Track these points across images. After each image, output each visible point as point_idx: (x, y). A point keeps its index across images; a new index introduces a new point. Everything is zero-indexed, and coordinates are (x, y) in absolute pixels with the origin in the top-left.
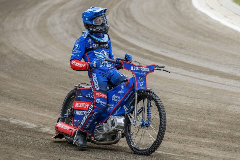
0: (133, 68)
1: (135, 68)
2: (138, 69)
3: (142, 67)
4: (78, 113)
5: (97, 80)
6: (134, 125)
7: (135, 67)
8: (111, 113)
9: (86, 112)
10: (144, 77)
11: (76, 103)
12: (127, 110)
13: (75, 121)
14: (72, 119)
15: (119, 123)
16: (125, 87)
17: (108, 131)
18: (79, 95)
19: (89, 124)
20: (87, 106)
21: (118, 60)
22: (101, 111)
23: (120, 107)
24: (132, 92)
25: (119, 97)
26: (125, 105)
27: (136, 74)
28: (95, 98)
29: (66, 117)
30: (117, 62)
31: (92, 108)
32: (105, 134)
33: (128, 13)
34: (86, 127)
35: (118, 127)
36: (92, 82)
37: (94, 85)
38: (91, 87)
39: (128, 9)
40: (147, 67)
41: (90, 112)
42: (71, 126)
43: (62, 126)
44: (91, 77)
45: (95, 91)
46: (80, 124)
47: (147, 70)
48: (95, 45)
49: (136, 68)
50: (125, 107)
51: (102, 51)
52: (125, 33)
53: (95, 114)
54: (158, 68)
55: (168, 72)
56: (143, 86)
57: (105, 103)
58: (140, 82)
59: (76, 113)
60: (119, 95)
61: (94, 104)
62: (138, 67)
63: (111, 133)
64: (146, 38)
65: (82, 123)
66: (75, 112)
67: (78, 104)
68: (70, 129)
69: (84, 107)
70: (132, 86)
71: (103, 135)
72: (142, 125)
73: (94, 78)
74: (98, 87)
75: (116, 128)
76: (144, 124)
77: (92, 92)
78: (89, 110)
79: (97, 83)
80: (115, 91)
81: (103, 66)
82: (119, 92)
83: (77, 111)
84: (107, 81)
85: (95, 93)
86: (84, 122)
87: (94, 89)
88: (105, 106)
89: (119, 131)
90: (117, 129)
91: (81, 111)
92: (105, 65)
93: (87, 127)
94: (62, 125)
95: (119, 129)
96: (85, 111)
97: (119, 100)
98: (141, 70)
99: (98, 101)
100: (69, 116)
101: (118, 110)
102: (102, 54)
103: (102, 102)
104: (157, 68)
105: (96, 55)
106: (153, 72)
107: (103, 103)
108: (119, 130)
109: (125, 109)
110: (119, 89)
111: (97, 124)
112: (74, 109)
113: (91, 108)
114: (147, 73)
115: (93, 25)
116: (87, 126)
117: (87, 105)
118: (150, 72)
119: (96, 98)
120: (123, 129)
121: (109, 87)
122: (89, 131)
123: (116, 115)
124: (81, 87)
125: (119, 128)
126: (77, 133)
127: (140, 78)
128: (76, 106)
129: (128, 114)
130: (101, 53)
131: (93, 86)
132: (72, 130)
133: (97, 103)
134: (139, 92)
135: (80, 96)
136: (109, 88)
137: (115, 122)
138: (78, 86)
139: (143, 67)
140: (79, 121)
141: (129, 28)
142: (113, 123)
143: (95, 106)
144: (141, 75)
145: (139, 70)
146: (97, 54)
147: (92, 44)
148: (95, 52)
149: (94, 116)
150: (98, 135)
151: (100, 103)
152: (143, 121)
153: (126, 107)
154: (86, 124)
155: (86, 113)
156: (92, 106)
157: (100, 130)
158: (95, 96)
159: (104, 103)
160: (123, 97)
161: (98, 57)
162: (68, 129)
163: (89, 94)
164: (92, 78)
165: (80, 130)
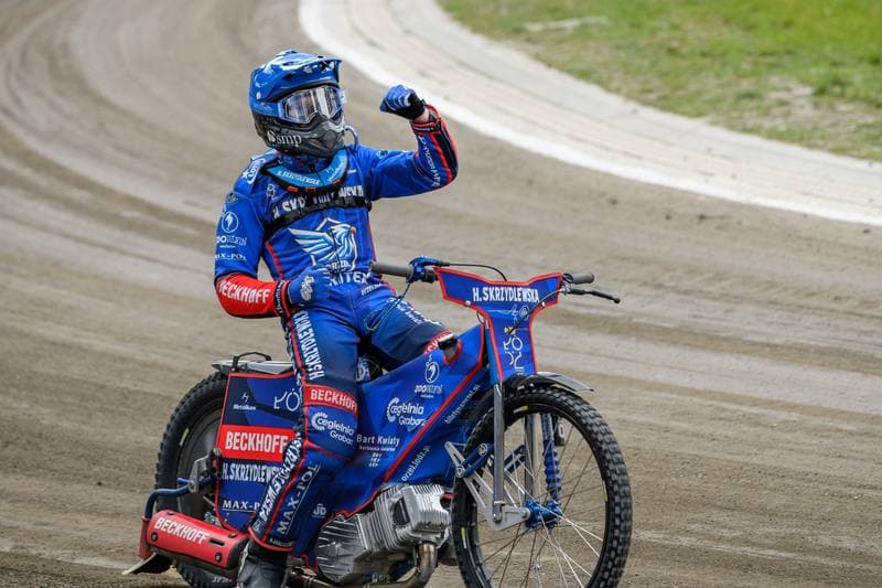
0: (481, 295)
1: (488, 292)
2: (497, 295)
3: (513, 287)
4: (238, 473)
5: (313, 340)
6: (498, 522)
7: (485, 289)
8: (388, 474)
9: (274, 468)
10: (523, 327)
11: (229, 433)
12: (463, 460)
13: (227, 504)
14: (213, 499)
15: (425, 514)
16: (446, 370)
17: (380, 543)
18: (241, 402)
19: (291, 516)
20: (277, 447)
21: (419, 265)
22: (332, 461)
23: (427, 449)
24: (476, 388)
25: (420, 410)
26: (452, 441)
27: (492, 318)
28: (305, 410)
29: (187, 491)
30: (415, 272)
31: (298, 451)
32: (365, 559)
33: (62, 63)
34: (279, 529)
35: (420, 528)
36: (295, 347)
37: (303, 359)
38: (291, 369)
39: (65, 46)
40: (533, 285)
41: (292, 466)
42: (211, 527)
43: (174, 527)
44: (290, 331)
45: (307, 381)
46: (255, 520)
47: (530, 295)
48: (291, 205)
49: (491, 293)
50: (451, 448)
51: (322, 225)
52: (49, 137)
53: (310, 473)
54: (573, 286)
55: (609, 298)
56: (520, 363)
57: (349, 430)
58: (510, 347)
59: (229, 473)
60: (418, 399)
61: (303, 436)
62: (497, 289)
63: (394, 552)
64: (133, 154)
65: (262, 514)
66: (225, 471)
67: (238, 437)
68: (212, 541)
69: (267, 451)
70: (477, 364)
71: (356, 560)
72: (530, 522)
73: (302, 333)
74: (320, 366)
75: (414, 531)
76: (540, 517)
77: (297, 389)
78: (287, 459)
79: (316, 349)
80: (397, 384)
81: (336, 283)
82: (419, 388)
83: (233, 465)
84: (356, 339)
85: (307, 392)
86: (269, 510)
87: (302, 375)
88: (350, 442)
89: (425, 546)
90: (420, 536)
91: (255, 467)
92: (344, 276)
93: (283, 527)
94: (176, 524)
95: (426, 538)
96: (270, 464)
97: (417, 422)
98: (511, 299)
99: (319, 421)
100: (201, 486)
101: (417, 461)
102: (325, 234)
103: (334, 425)
104: (568, 287)
105: (300, 242)
106: (556, 302)
107: (341, 431)
108: (424, 542)
109: (454, 458)
110: (419, 375)
111: (328, 516)
112: (222, 460)
113: (294, 451)
114: (533, 309)
115: (278, 119)
116: (282, 523)
117: (278, 440)
118: (543, 304)
119: (313, 408)
120: (439, 536)
121: (370, 366)
122: (290, 544)
123: (410, 482)
124: (246, 369)
125: (424, 533)
126: (245, 555)
127: (506, 330)
128: (227, 447)
129: (467, 475)
130: (321, 231)
131: (300, 364)
132: (222, 544)
133: (316, 431)
134: (508, 387)
135: (247, 407)
136: (370, 371)
137: (410, 510)
138: (229, 362)
139: (517, 287)
140: (244, 504)
141: (68, 117)
142: (400, 513)
143: (307, 443)
144: (511, 321)
145: (502, 299)
146: (303, 238)
147: (279, 204)
148: (294, 232)
149: (305, 484)
150: (334, 558)
151: (327, 430)
152: (535, 505)
153: (456, 446)
154: (276, 516)
155: (276, 473)
156: (297, 444)
157: (346, 540)
158: (306, 404)
159: (342, 428)
160: (437, 410)
161: (308, 250)
162: (203, 538)
163: (287, 396)
164: (296, 332)
165: (256, 543)
